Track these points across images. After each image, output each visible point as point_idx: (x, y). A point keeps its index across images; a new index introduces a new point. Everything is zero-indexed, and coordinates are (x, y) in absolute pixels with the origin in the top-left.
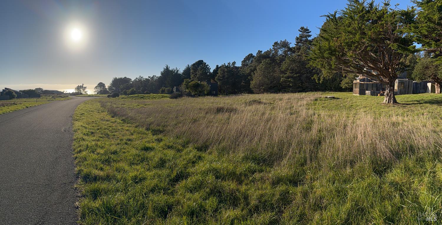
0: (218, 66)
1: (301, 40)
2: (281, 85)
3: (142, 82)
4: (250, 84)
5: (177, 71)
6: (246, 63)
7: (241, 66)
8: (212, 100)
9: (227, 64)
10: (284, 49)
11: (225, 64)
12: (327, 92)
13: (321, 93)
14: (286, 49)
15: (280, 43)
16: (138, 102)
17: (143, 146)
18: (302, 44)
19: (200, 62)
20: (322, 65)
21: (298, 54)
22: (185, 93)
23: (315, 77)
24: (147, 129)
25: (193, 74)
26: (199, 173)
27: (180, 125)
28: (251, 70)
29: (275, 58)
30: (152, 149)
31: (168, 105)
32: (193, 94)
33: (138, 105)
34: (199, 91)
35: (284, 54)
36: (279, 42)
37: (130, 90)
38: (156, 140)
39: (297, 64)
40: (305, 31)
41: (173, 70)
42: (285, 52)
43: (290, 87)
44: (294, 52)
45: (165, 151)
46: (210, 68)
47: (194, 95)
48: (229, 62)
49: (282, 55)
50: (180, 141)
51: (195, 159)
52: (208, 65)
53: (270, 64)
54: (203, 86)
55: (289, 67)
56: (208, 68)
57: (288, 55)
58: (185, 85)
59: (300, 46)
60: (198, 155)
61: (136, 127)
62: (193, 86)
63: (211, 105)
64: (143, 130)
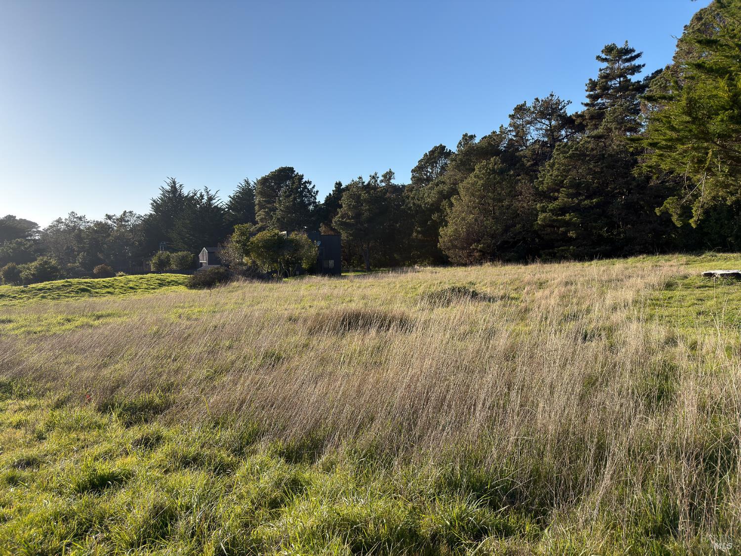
0: (339, 184)
1: (605, 88)
2: (539, 236)
3: (83, 235)
4: (437, 234)
5: (210, 199)
6: (426, 175)
7: (410, 182)
8: (325, 290)
9: (366, 180)
10: (547, 122)
11: (360, 178)
12: (707, 255)
13: (683, 258)
14: (553, 123)
15: (534, 107)
16: (67, 306)
17: (83, 477)
18: (608, 98)
19: (285, 174)
20: (701, 161)
21: (595, 132)
22: (240, 268)
23: (670, 205)
24: (104, 409)
25: (262, 207)
26: (295, 539)
27: (227, 378)
28: (440, 192)
29: (517, 154)
30: (120, 481)
31: (180, 311)
32: (266, 269)
33: (69, 321)
34: (284, 259)
35: (546, 139)
36: (530, 104)
37: (35, 264)
38: (137, 443)
39: (591, 166)
40: (620, 57)
41: (195, 194)
42: (551, 133)
43: (570, 241)
44: (581, 128)
45: (174, 479)
46: (317, 192)
47: (268, 272)
48: (373, 174)
49: (539, 141)
50: (225, 435)
51: (277, 493)
52: (310, 183)
53: (502, 172)
54: (295, 246)
55: (566, 176)
56: (310, 192)
57: (560, 141)
58: (237, 242)
59: (603, 107)
60: (288, 476)
61: (59, 405)
62: (264, 247)
63: (323, 304)
64: (87, 412)
